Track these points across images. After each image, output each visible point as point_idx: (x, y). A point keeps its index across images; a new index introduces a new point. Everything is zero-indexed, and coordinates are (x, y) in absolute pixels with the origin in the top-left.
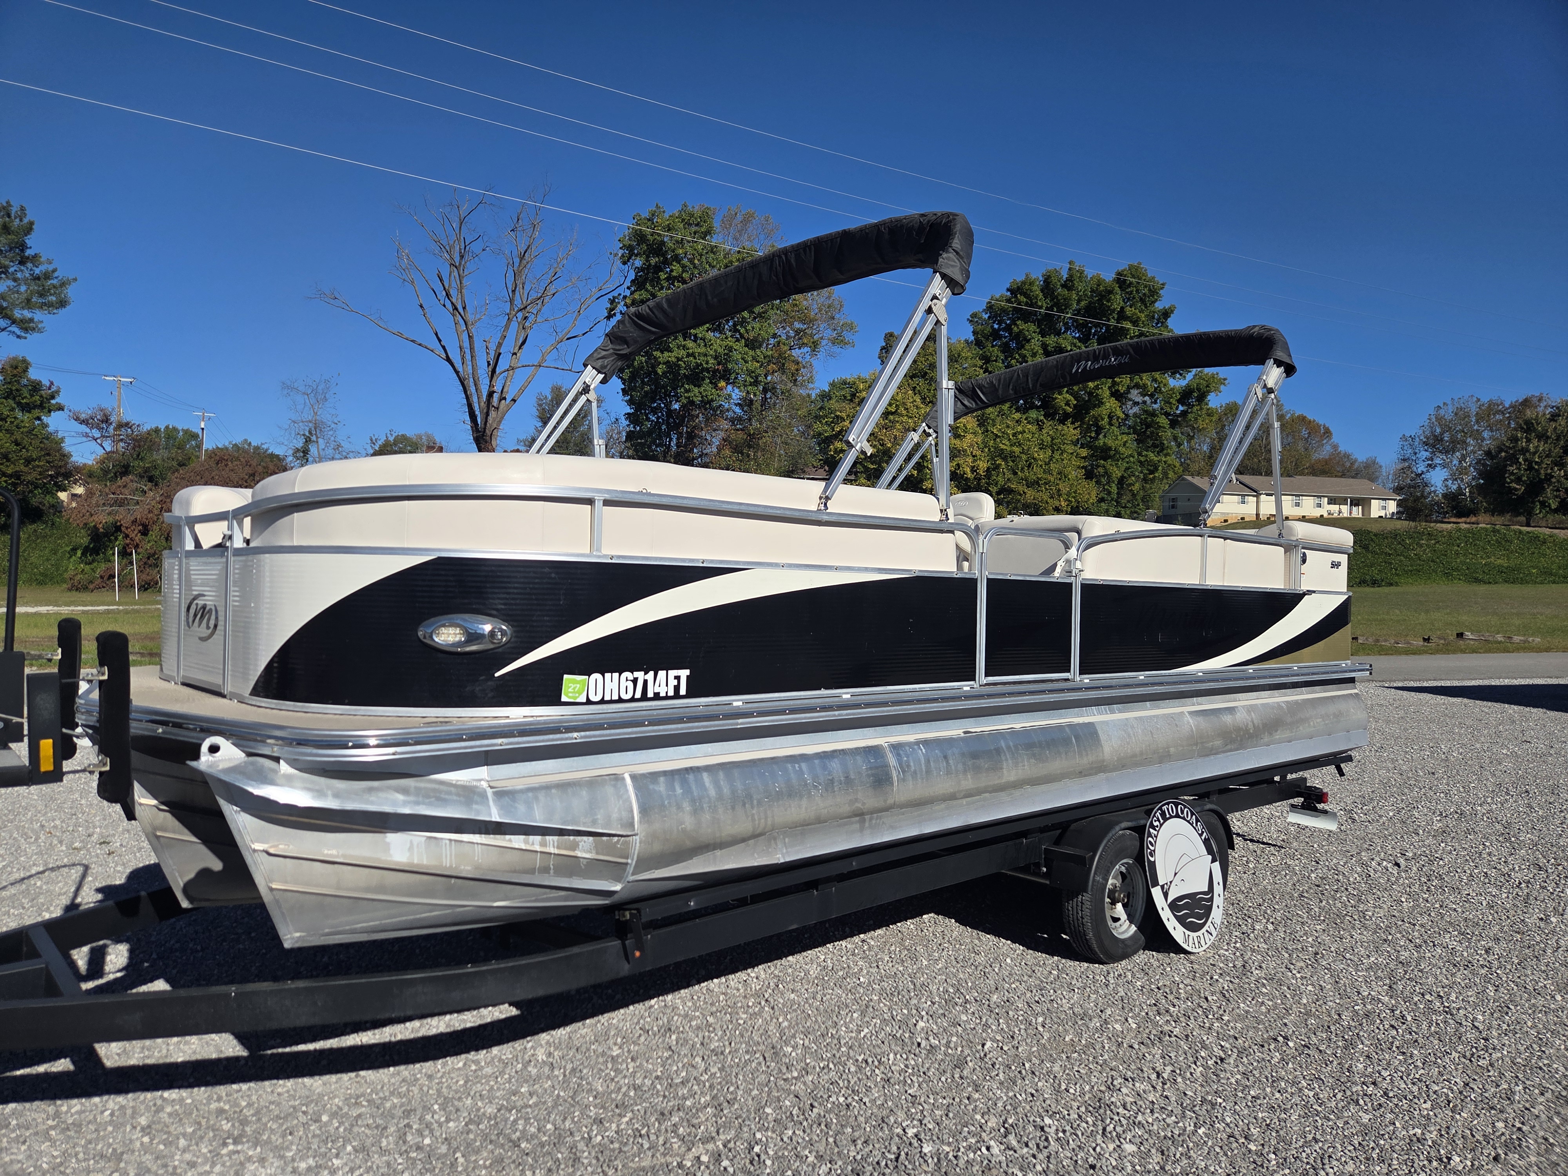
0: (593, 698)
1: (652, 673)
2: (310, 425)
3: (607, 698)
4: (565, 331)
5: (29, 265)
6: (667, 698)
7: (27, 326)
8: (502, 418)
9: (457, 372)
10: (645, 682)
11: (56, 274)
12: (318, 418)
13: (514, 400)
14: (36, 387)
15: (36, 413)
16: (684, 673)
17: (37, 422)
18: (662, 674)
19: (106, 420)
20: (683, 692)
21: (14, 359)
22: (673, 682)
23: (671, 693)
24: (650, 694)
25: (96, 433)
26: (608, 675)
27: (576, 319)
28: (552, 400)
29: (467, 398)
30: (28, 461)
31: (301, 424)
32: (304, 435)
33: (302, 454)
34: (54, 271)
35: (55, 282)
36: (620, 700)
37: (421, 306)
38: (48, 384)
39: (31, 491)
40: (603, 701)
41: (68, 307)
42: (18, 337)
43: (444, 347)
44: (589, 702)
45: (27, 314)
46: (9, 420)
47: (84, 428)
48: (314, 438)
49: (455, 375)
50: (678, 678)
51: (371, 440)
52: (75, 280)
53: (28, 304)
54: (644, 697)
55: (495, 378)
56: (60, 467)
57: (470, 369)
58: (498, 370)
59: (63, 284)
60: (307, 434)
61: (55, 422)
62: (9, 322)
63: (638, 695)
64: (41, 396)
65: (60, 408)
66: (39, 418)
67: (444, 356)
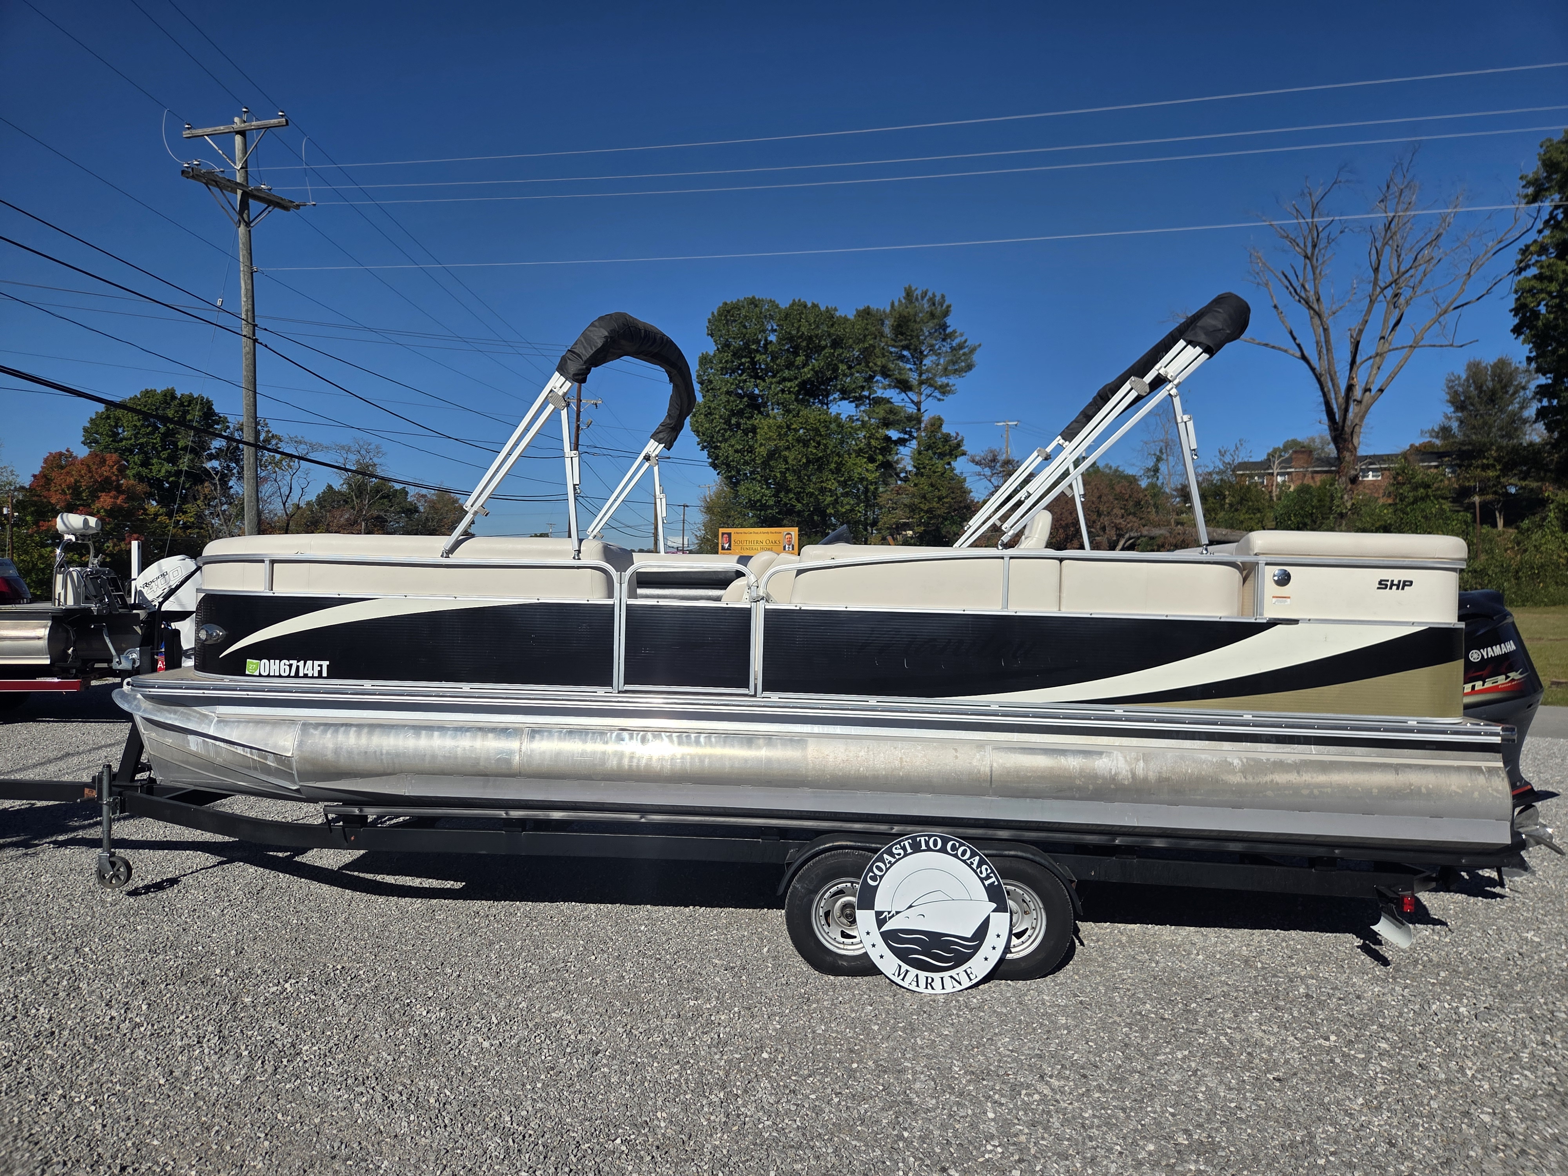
0: (263, 673)
1: (302, 662)
2: (1162, 444)
3: (272, 674)
4: (1450, 300)
5: (949, 340)
6: (313, 677)
7: (944, 390)
8: (1366, 412)
9: (1313, 370)
10: (298, 667)
11: (967, 344)
12: (1169, 437)
13: (1381, 390)
14: (947, 438)
15: (947, 459)
16: (325, 664)
17: (947, 467)
18: (309, 663)
19: (994, 460)
20: (325, 674)
21: (934, 418)
22: (317, 669)
23: (316, 674)
24: (301, 674)
25: (988, 472)
26: (272, 661)
27: (1464, 283)
28: (1467, 380)
29: (1325, 395)
30: (940, 499)
31: (1152, 444)
32: (1155, 454)
33: (1152, 473)
34: (965, 341)
35: (966, 350)
36: (280, 676)
37: (1275, 307)
38: (954, 435)
39: (942, 523)
40: (269, 676)
41: (973, 370)
42: (939, 400)
43: (1299, 346)
44: (260, 675)
45: (944, 380)
46: (928, 467)
47: (978, 469)
48: (1164, 456)
49: (1311, 373)
50: (321, 666)
51: (1220, 452)
52: (980, 345)
53: (946, 372)
54: (297, 675)
55: (1355, 368)
56: (961, 502)
57: (1325, 363)
58: (1359, 360)
59: (973, 351)
60: (1158, 453)
61: (960, 465)
62: (933, 389)
63: (293, 674)
64: (950, 446)
65: (964, 454)
66: (949, 464)
67: (1298, 354)
